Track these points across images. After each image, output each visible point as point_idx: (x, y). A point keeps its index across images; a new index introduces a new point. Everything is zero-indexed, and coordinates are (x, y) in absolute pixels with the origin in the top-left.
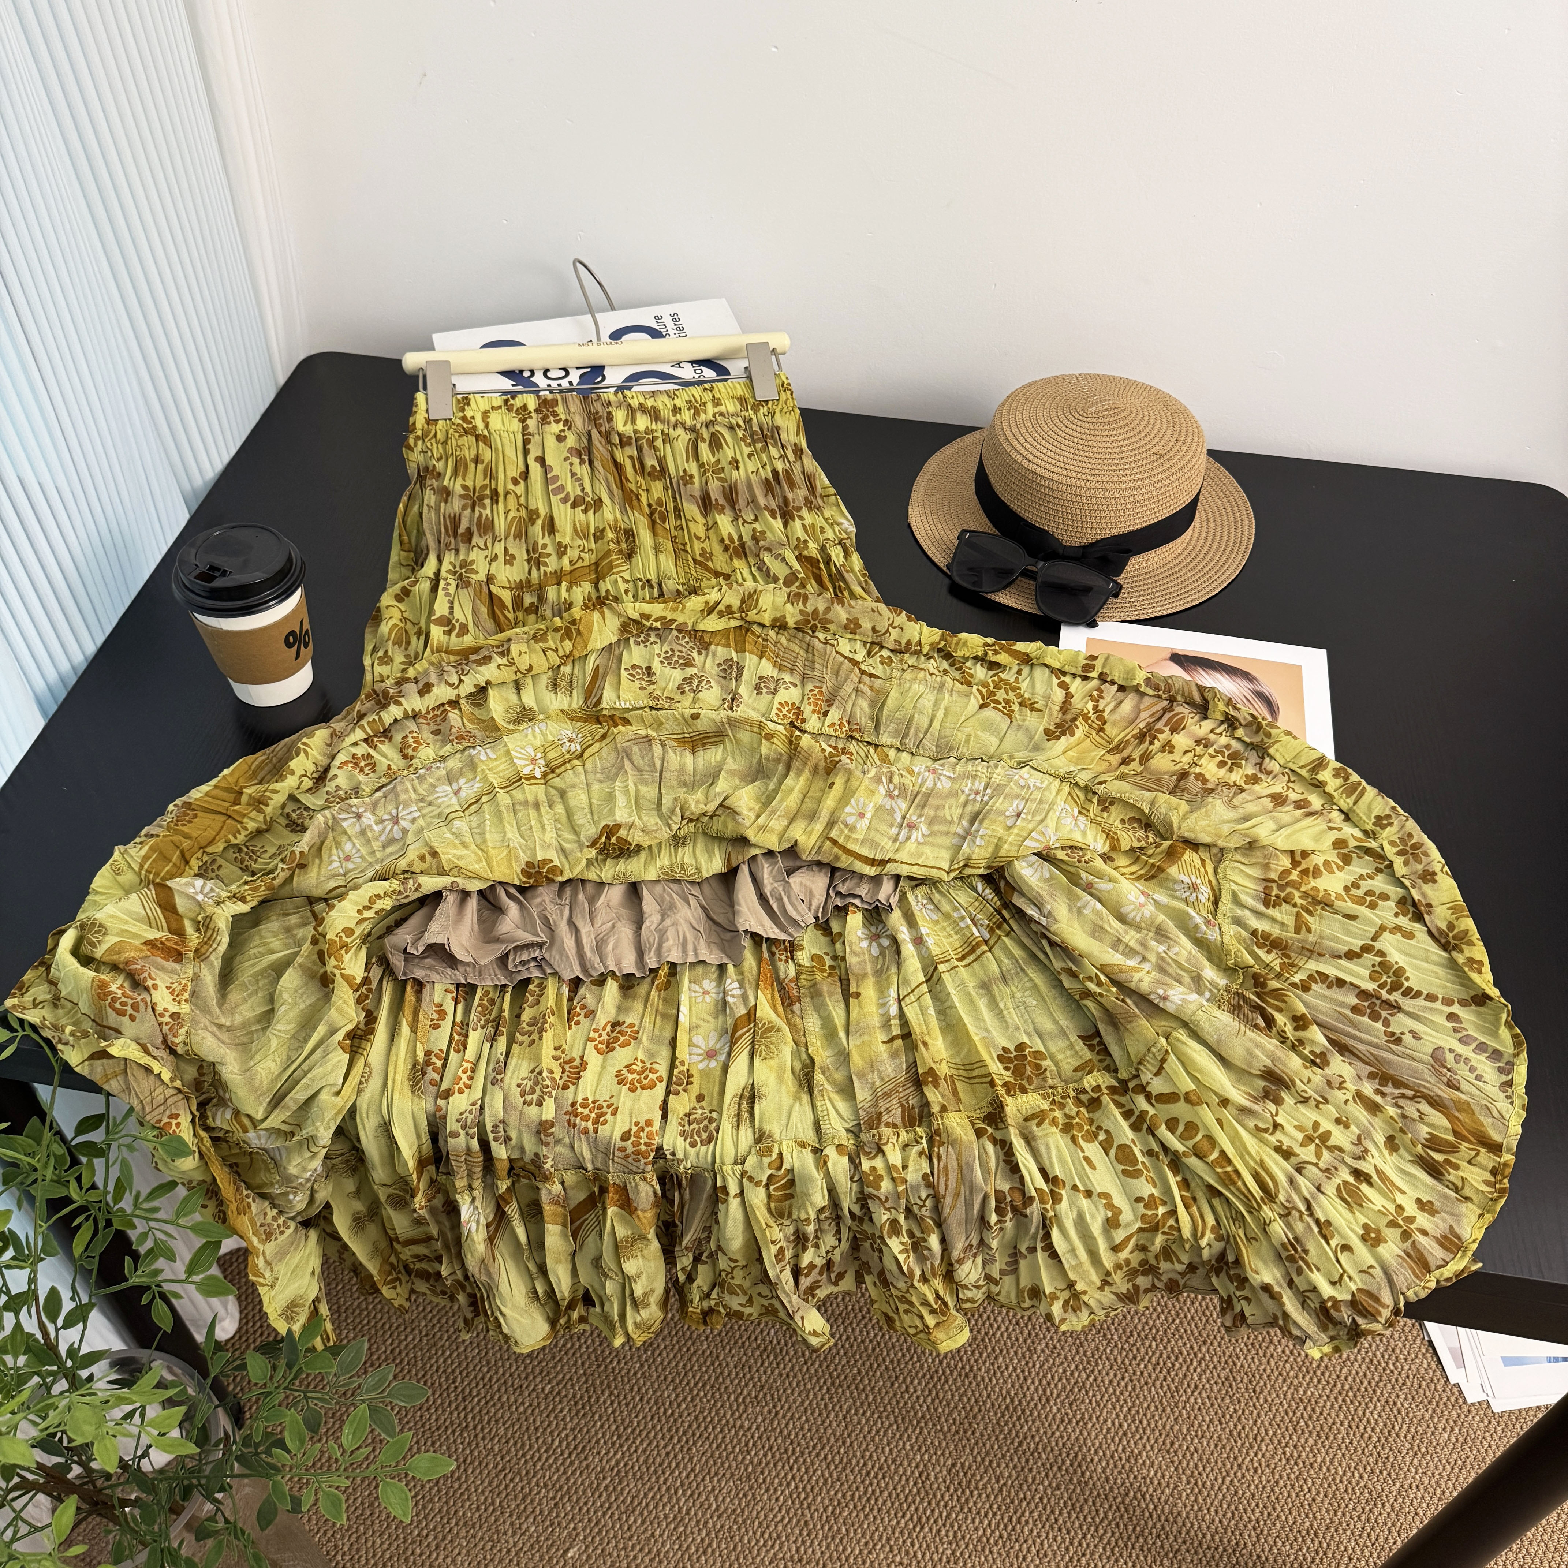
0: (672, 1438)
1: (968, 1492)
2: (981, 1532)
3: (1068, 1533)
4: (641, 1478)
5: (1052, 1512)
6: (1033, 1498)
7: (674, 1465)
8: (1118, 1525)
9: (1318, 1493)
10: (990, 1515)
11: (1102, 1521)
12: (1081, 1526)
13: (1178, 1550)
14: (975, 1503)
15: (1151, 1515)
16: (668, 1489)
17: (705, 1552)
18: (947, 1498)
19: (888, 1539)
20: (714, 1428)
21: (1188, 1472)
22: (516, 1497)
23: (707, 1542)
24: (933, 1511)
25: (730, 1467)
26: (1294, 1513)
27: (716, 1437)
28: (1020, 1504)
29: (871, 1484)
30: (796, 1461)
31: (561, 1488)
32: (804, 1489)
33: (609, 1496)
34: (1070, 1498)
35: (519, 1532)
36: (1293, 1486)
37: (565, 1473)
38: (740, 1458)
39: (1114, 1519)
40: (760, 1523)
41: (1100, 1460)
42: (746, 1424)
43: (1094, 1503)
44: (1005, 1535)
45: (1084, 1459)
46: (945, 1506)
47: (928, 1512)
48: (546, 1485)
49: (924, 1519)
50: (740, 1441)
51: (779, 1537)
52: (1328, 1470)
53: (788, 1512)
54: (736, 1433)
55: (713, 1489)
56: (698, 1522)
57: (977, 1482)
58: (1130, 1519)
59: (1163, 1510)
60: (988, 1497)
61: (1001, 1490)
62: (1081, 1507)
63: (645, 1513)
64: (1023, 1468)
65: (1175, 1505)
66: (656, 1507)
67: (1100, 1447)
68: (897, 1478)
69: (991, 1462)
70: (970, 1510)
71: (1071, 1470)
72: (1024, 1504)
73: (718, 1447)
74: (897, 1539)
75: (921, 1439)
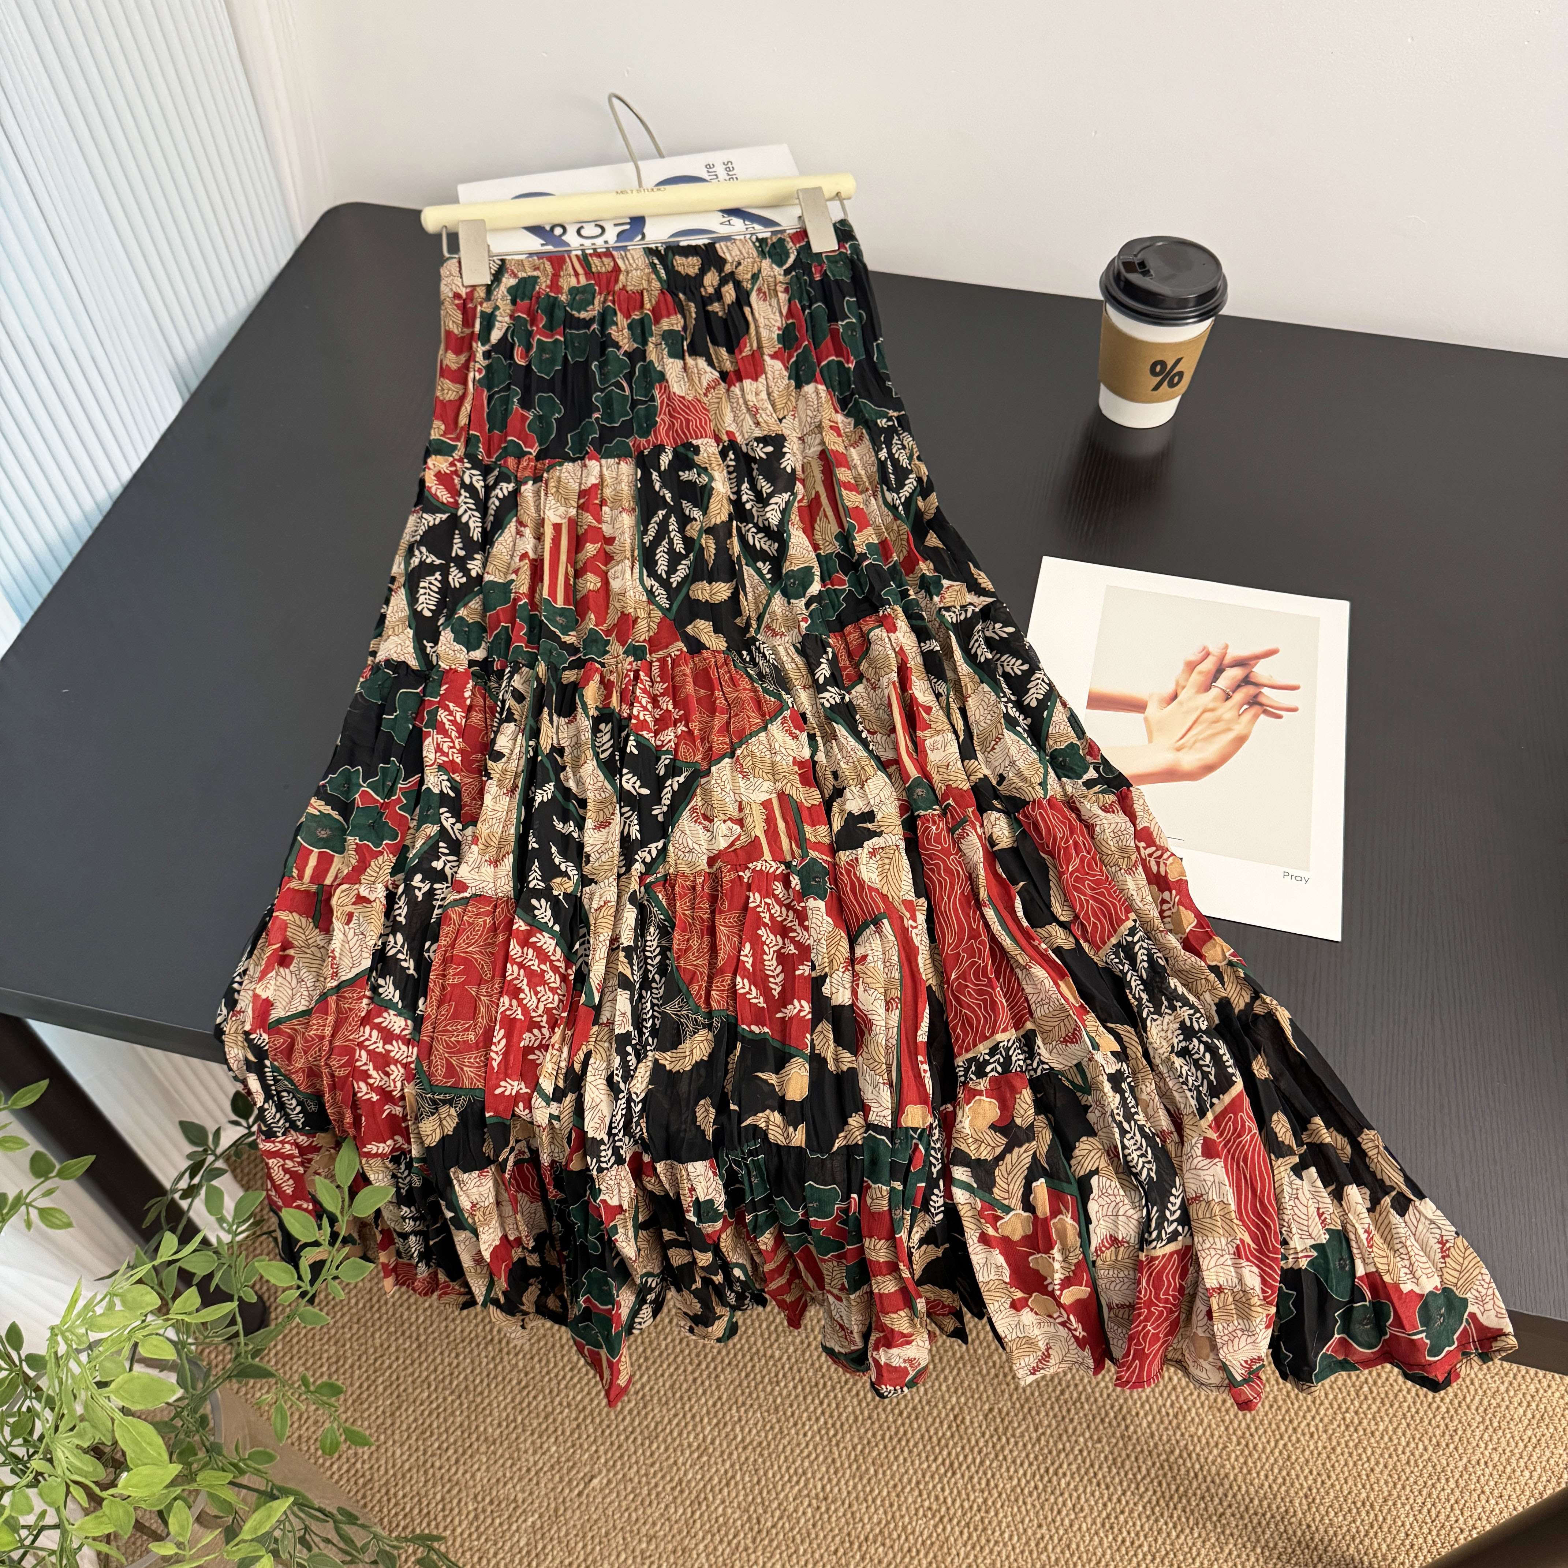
0: (699, 1364)
1: (1004, 1440)
2: (1015, 1482)
3: (1107, 1488)
4: (667, 1403)
5: (1092, 1465)
6: (1072, 1449)
7: (700, 1391)
8: (1160, 1484)
9: (1377, 1463)
10: (1026, 1465)
11: (1144, 1478)
12: (1121, 1482)
13: (1223, 1514)
14: (1011, 1451)
15: (1196, 1475)
16: (693, 1417)
17: (728, 1484)
18: (981, 1444)
19: (918, 1483)
20: (744, 1356)
21: (1239, 1433)
22: (538, 1416)
23: (730, 1474)
24: (966, 1457)
25: (758, 1397)
26: (1351, 1482)
27: (745, 1366)
28: (1058, 1455)
29: (903, 1424)
30: (827, 1395)
31: (584, 1409)
32: (834, 1425)
33: (633, 1420)
34: (1112, 1453)
35: (540, 1452)
36: (1351, 1454)
37: (589, 1393)
38: (769, 1389)
39: (1157, 1476)
40: (786, 1458)
41: (1146, 1415)
42: (777, 1354)
43: (1137, 1459)
44: (1041, 1486)
45: (1129, 1412)
46: (980, 1452)
47: (961, 1458)
48: (569, 1405)
49: (956, 1465)
50: (769, 1372)
51: (804, 1473)
52: (1391, 1440)
53: (815, 1448)
54: (767, 1363)
55: (740, 1420)
56: (722, 1453)
57: (1014, 1429)
58: (1174, 1478)
59: (1209, 1471)
60: (1025, 1445)
61: (1039, 1440)
62: (1123, 1463)
63: (669, 1439)
64: (1063, 1418)
65: (1223, 1466)
66: (680, 1434)
67: (1148, 1400)
68: (930, 1420)
69: (1030, 1409)
70: (1005, 1458)
71: (1114, 1423)
72: (1063, 1455)
73: (747, 1376)
74: (927, 1484)
75: (958, 1380)
